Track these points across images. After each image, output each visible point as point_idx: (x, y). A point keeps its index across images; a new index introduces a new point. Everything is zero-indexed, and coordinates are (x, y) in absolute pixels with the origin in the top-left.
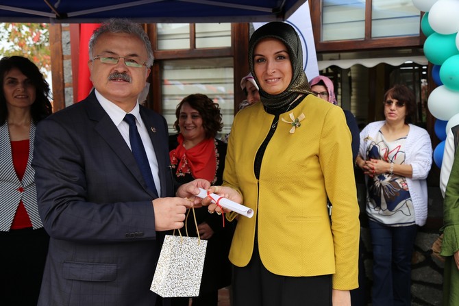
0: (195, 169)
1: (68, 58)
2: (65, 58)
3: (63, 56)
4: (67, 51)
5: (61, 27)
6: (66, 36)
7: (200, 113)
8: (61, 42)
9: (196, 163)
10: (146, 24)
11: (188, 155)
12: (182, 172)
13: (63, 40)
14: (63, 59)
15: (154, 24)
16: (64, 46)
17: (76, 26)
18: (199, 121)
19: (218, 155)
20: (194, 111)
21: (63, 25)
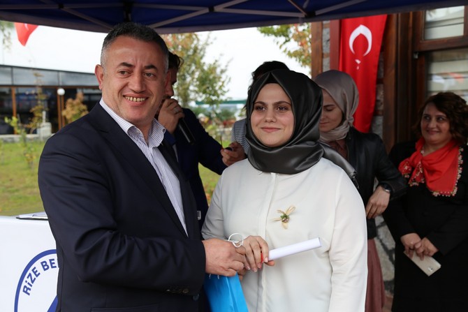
0: (430, 178)
1: (327, 56)
2: (324, 56)
3: (323, 54)
4: (327, 49)
5: (322, 24)
6: (326, 33)
7: (448, 117)
8: (322, 39)
9: (432, 172)
10: (411, 13)
11: (424, 162)
12: (415, 180)
13: (324, 38)
14: (322, 57)
15: (421, 11)
16: (324, 44)
17: (336, 22)
18: (445, 126)
19: (462, 162)
20: (441, 114)
21: (325, 22)
